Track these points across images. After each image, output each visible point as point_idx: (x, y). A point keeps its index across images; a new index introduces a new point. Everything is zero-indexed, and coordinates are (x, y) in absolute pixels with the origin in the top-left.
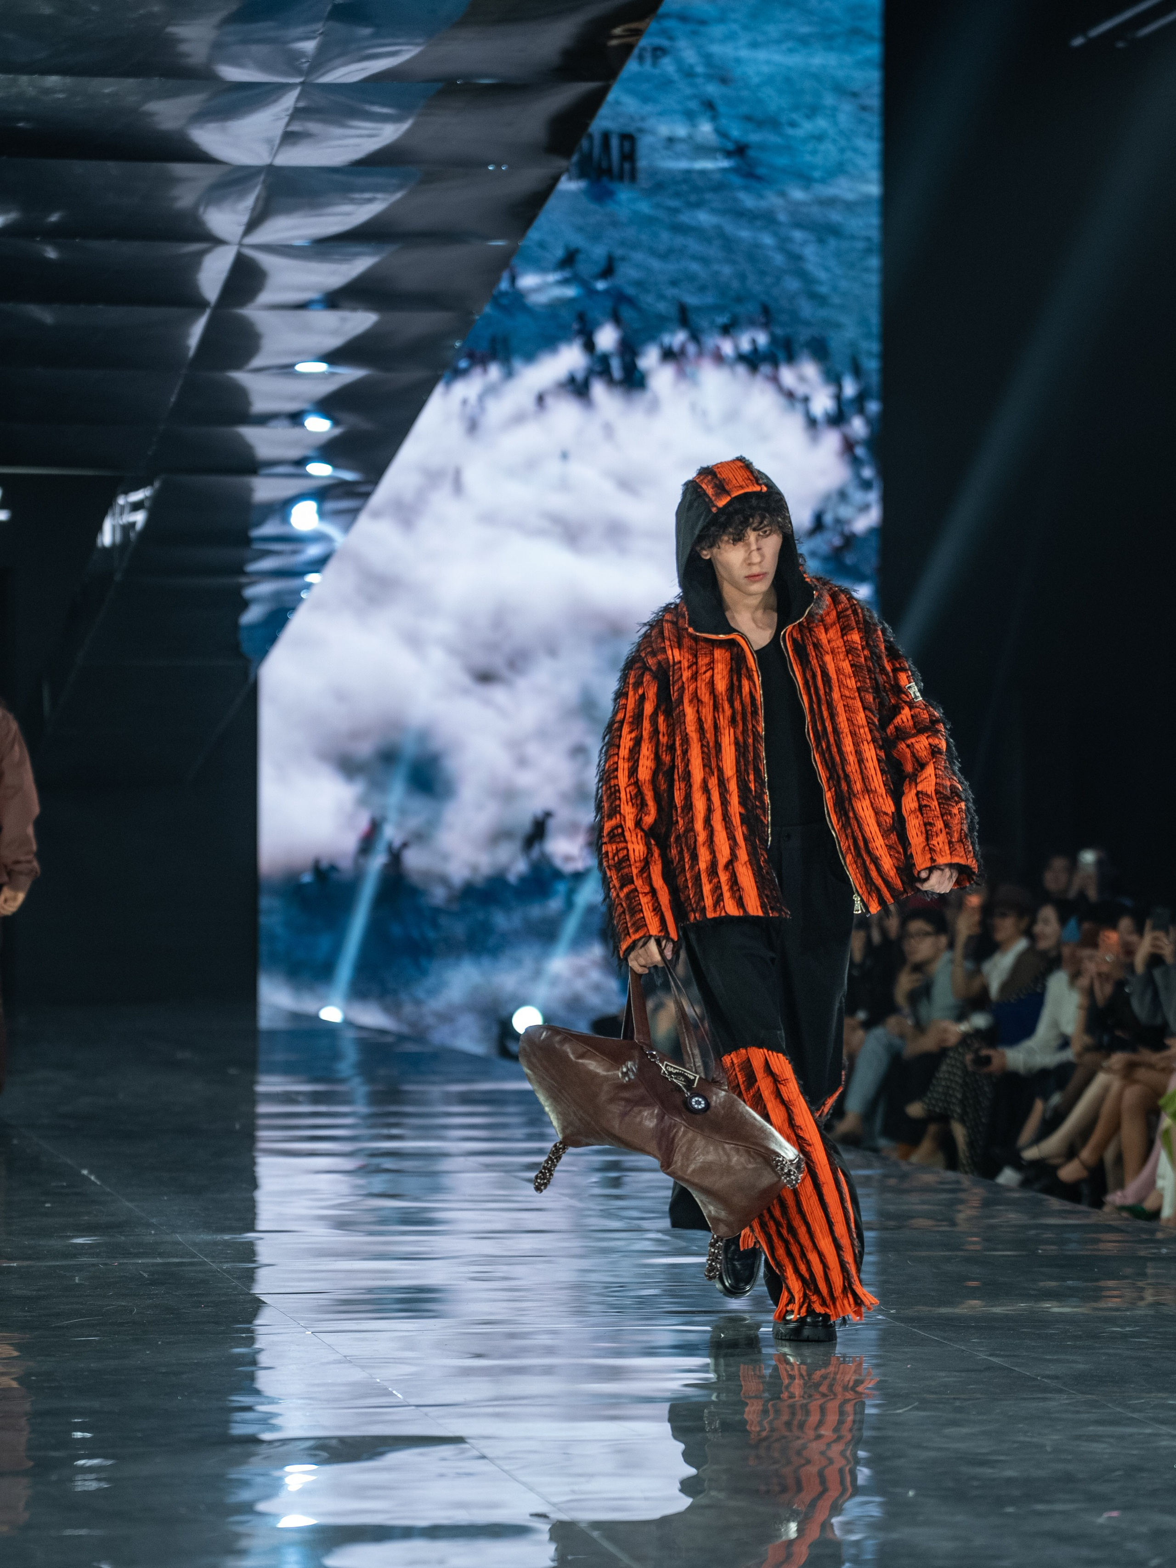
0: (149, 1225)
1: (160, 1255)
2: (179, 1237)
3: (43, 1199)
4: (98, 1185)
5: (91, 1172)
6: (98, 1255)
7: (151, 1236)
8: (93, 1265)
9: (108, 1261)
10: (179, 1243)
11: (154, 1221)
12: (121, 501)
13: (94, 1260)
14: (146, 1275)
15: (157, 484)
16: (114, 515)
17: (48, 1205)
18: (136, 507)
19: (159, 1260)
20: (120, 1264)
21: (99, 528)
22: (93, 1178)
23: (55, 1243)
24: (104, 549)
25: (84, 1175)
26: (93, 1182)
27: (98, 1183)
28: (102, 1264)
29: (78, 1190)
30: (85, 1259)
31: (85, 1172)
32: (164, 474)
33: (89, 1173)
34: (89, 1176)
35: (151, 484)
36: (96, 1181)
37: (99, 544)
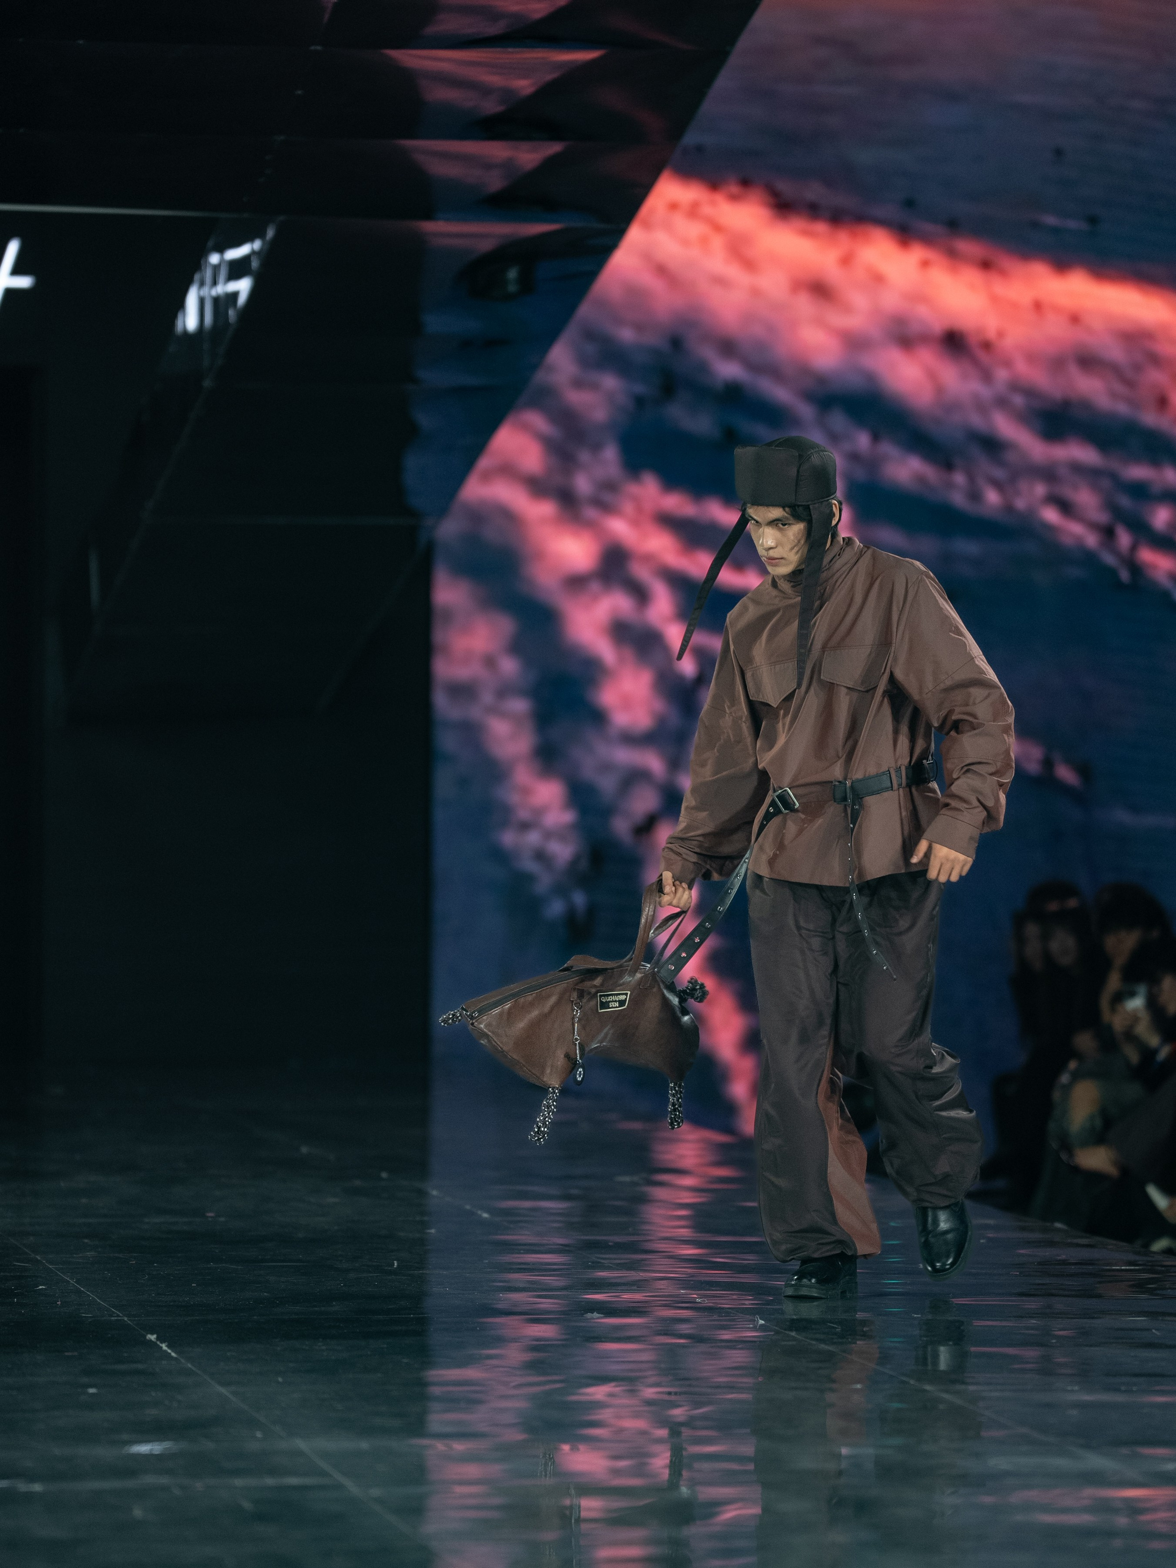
0: (253, 1424)
1: (273, 1472)
2: (301, 1444)
3: (85, 1380)
4: (172, 1357)
5: (162, 1337)
6: (172, 1472)
7: (255, 1443)
8: (165, 1488)
9: (187, 1482)
11: (261, 1416)
12: (214, 259)
13: (164, 1480)
14: (247, 1505)
15: (270, 233)
16: (202, 284)
17: (92, 1391)
18: (237, 270)
19: (270, 1481)
20: (206, 1487)
21: (180, 305)
22: (164, 1346)
23: (103, 1452)
24: (187, 336)
25: (151, 1340)
26: (165, 1351)
27: (173, 1354)
28: (176, 1487)
29: (140, 1366)
30: (150, 1480)
31: (153, 1337)
32: (282, 218)
33: (158, 1339)
34: (158, 1343)
35: (261, 235)
36: (169, 1351)
37: (179, 327)
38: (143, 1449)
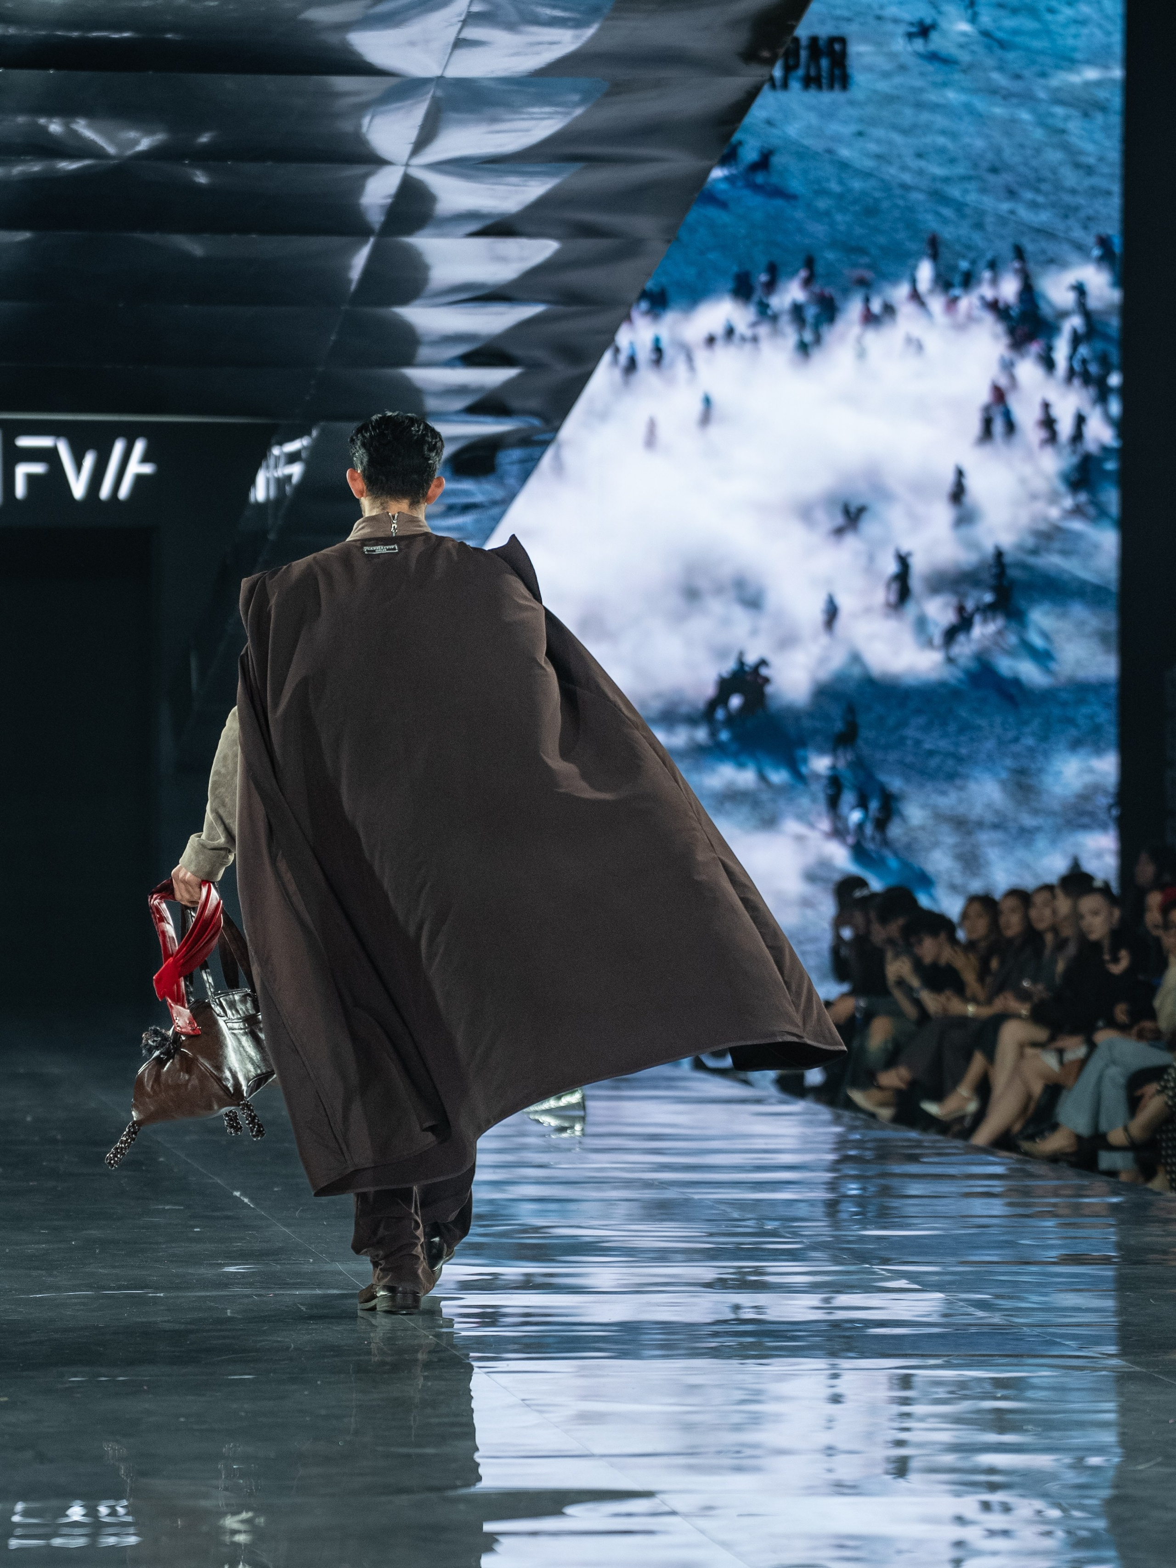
0: (307, 1252)
1: (320, 1286)
2: (340, 1267)
3: (192, 1223)
4: (251, 1208)
5: (244, 1194)
6: (251, 1285)
7: (308, 1266)
8: (247, 1296)
9: (263, 1292)
10: (340, 1273)
11: (312, 1248)
12: (276, 451)
13: (248, 1291)
14: (303, 1308)
15: (315, 433)
16: (268, 467)
17: (197, 1230)
18: (292, 458)
19: (318, 1292)
20: (275, 1295)
21: (251, 482)
22: (246, 1200)
23: (205, 1271)
24: (258, 505)
25: (236, 1196)
26: (246, 1204)
27: (252, 1206)
28: (256, 1295)
29: (230, 1213)
30: (237, 1290)
31: (237, 1194)
32: (322, 424)
33: (241, 1195)
34: (242, 1198)
35: (309, 433)
36: (249, 1203)
37: (252, 499)
38: (232, 1269)
